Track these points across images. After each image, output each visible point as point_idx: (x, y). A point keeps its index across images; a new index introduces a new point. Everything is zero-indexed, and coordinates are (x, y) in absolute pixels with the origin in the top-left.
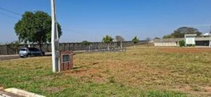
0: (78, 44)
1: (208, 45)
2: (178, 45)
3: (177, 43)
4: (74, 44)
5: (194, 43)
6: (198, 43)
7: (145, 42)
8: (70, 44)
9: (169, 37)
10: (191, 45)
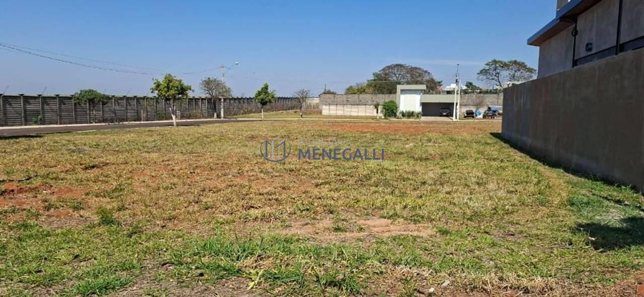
0: (62, 100)
1: (450, 115)
2: (381, 115)
3: (376, 107)
4: (45, 100)
5: (418, 109)
6: (428, 109)
7: (295, 103)
8: (27, 99)
9: (361, 91)
10: (410, 115)
